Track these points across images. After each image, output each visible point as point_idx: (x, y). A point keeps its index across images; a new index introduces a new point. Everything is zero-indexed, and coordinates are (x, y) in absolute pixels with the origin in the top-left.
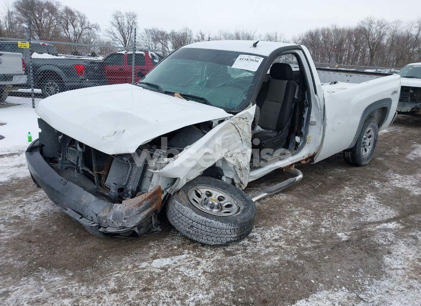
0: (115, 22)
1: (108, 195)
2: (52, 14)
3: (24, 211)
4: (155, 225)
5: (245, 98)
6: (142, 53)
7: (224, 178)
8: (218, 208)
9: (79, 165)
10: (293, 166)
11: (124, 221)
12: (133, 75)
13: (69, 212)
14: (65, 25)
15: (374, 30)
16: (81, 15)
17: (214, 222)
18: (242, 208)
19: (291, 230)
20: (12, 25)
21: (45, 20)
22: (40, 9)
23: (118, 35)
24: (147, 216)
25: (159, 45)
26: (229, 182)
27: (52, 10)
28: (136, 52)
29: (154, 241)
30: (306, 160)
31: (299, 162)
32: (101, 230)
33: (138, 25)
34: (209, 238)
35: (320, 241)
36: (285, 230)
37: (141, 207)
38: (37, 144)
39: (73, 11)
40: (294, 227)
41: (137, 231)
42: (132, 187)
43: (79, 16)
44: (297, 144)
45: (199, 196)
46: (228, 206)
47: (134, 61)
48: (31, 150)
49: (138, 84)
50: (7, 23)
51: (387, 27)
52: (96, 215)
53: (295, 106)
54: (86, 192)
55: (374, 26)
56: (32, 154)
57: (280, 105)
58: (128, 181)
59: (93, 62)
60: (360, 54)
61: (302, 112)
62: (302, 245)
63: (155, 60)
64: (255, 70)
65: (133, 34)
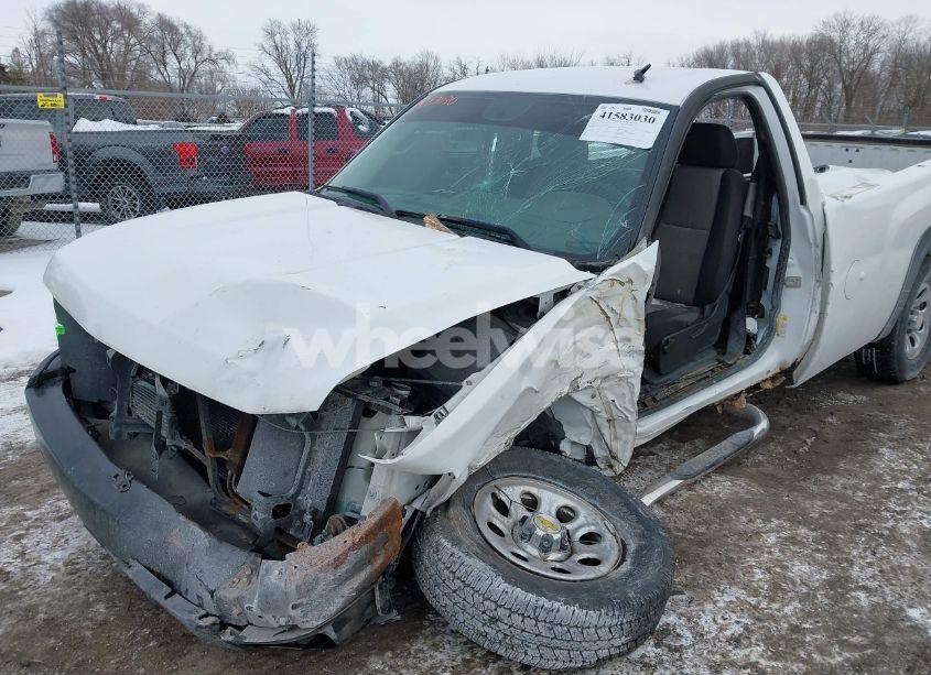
0: (268, 45)
1: (244, 520)
2: (130, 32)
3: (22, 554)
4: (383, 610)
5: (625, 225)
6: (332, 110)
7: (564, 446)
8: (562, 548)
9: (164, 433)
10: (743, 398)
11: (293, 613)
12: (311, 165)
13: (135, 572)
14: (159, 56)
15: (853, 42)
16: (194, 33)
17: (563, 608)
18: (632, 547)
19: (772, 600)
20: (43, 60)
21: (114, 47)
22: (104, 24)
23: (276, 71)
24: (361, 590)
25: (368, 93)
26: (580, 455)
27: (130, 22)
28: (317, 110)
29: (382, 651)
30: (773, 379)
31: (757, 386)
32: (227, 636)
33: (319, 50)
34: (547, 653)
35: (866, 642)
36: (753, 600)
37: (343, 570)
38: (56, 364)
39: (176, 24)
40: (776, 589)
41: (333, 635)
42: (313, 498)
43: (189, 33)
44: (750, 338)
45: (503, 508)
46: (590, 538)
47: (311, 130)
48: (40, 381)
49: (323, 193)
50: (33, 56)
51: (882, 32)
52: (212, 593)
53: (746, 238)
54: (182, 518)
55: (852, 32)
56: (43, 393)
57: (705, 234)
58: (302, 483)
59: (216, 137)
60: (821, 97)
61: (764, 253)
62: (817, 657)
63: (360, 127)
64: (649, 144)
65: (308, 68)
